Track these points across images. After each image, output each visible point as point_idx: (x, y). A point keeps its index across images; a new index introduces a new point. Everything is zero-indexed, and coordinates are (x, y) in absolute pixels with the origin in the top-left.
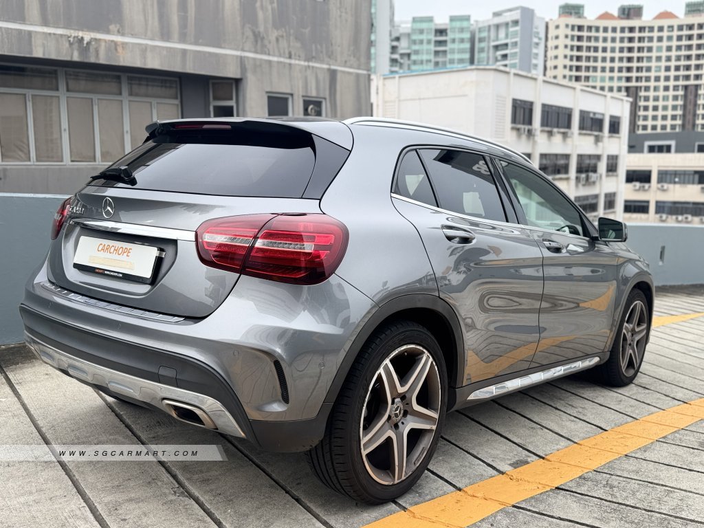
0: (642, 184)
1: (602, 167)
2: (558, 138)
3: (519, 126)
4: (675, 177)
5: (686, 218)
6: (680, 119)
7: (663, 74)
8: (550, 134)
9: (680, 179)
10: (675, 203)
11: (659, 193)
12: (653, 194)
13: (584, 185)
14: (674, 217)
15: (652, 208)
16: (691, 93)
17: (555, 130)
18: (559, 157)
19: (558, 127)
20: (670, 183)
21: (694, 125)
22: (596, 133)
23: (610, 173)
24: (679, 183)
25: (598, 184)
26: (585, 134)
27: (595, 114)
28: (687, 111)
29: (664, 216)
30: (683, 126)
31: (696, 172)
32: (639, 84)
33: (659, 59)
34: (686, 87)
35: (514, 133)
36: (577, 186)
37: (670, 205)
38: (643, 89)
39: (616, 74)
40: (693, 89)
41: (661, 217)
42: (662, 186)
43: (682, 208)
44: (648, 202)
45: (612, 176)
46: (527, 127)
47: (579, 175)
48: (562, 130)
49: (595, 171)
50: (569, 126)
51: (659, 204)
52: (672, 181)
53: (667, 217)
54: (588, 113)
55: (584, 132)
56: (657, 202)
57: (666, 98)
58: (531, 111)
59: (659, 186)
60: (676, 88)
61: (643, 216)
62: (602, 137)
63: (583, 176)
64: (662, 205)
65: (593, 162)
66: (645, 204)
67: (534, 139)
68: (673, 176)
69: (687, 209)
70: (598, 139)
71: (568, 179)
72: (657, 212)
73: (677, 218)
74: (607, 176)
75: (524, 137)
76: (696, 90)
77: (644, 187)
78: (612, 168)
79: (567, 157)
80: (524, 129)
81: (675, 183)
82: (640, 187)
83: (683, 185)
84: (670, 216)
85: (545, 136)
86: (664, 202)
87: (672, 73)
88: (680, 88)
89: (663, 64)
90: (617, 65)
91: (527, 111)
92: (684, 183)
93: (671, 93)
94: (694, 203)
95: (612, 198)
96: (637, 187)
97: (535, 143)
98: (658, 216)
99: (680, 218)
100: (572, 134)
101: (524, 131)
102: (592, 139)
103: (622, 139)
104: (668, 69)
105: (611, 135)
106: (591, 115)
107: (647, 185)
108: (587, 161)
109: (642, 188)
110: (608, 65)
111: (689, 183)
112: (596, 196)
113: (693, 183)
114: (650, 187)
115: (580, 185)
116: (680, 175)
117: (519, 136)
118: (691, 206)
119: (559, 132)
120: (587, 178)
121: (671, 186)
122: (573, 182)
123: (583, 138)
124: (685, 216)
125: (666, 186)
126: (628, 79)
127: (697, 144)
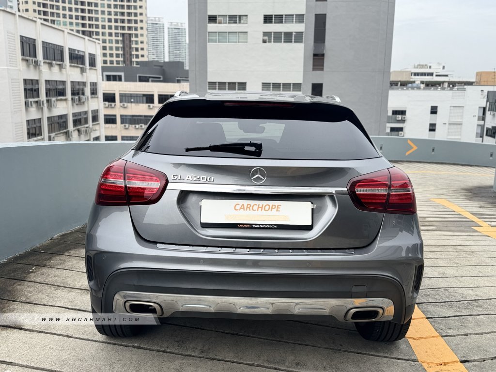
0: (110, 103)
1: (88, 91)
2: (56, 69)
3: (28, 58)
4: (131, 99)
5: (141, 126)
6: (122, 57)
7: (107, 24)
8: (51, 65)
9: (134, 99)
10: (133, 116)
11: (122, 109)
12: (118, 110)
13: (77, 104)
14: (133, 126)
15: (118, 120)
16: (127, 39)
17: (54, 62)
18: (58, 83)
19: (55, 60)
20: (128, 103)
21: (131, 62)
22: (81, 66)
23: (93, 96)
24: (134, 102)
25: (86, 103)
26: (74, 66)
27: (78, 51)
28: (126, 51)
29: (127, 125)
30: (124, 62)
31: (144, 95)
32: (91, 30)
33: (103, 12)
34: (123, 35)
35: (24, 63)
36: (73, 105)
37: (130, 117)
38: (94, 33)
39: (74, 21)
40: (128, 36)
41: (125, 126)
42: (124, 105)
43: (138, 119)
44: (115, 116)
45: (95, 97)
46: (34, 59)
47: (73, 97)
48: (58, 63)
49: (83, 94)
50: (62, 60)
51: (122, 117)
52: (130, 101)
53: (129, 126)
54: (74, 50)
55: (73, 65)
56: (121, 116)
57: (111, 41)
58: (34, 46)
59: (122, 104)
60: (117, 35)
61: (113, 126)
62: (86, 69)
63: (77, 97)
64: (125, 117)
65: (81, 87)
66: (114, 117)
67: (39, 69)
68: (130, 98)
69: (141, 120)
70: (83, 71)
71: (66, 100)
72: (122, 123)
73: (135, 127)
74: (92, 98)
75: (32, 67)
76: (130, 37)
77: (111, 105)
78: (94, 92)
79: (64, 83)
80: (32, 60)
81: (131, 102)
82: (109, 105)
83: (136, 104)
84: (131, 125)
85: (47, 66)
86: (126, 116)
87: (113, 24)
88: (119, 35)
89: (106, 17)
90: (74, 13)
91: (31, 46)
92: (137, 103)
93: (114, 38)
94: (145, 116)
95: (96, 114)
96: (107, 106)
97: (40, 72)
98: (123, 125)
99: (137, 126)
100: (66, 65)
101: (32, 62)
102: (79, 70)
103: (98, 70)
104: (110, 20)
105: (90, 67)
106: (76, 52)
107: (113, 104)
108: (77, 87)
109: (110, 106)
110: (67, 13)
111: (140, 103)
112: (86, 113)
113: (143, 103)
114: (115, 105)
115: (75, 104)
116: (134, 97)
117: (28, 66)
118: (143, 118)
119: (57, 64)
120: (80, 99)
121: (129, 104)
122: (70, 102)
123: (72, 69)
124: (141, 125)
125: (126, 105)
126: (84, 25)
127: (138, 75)
